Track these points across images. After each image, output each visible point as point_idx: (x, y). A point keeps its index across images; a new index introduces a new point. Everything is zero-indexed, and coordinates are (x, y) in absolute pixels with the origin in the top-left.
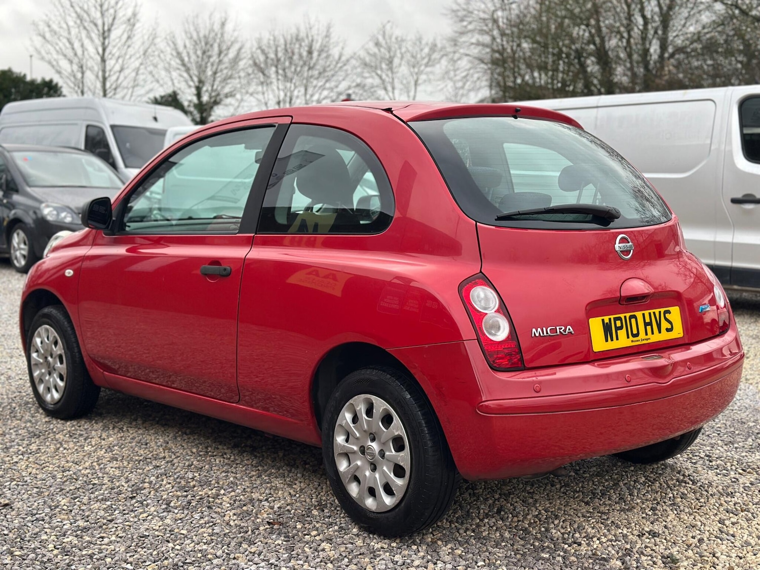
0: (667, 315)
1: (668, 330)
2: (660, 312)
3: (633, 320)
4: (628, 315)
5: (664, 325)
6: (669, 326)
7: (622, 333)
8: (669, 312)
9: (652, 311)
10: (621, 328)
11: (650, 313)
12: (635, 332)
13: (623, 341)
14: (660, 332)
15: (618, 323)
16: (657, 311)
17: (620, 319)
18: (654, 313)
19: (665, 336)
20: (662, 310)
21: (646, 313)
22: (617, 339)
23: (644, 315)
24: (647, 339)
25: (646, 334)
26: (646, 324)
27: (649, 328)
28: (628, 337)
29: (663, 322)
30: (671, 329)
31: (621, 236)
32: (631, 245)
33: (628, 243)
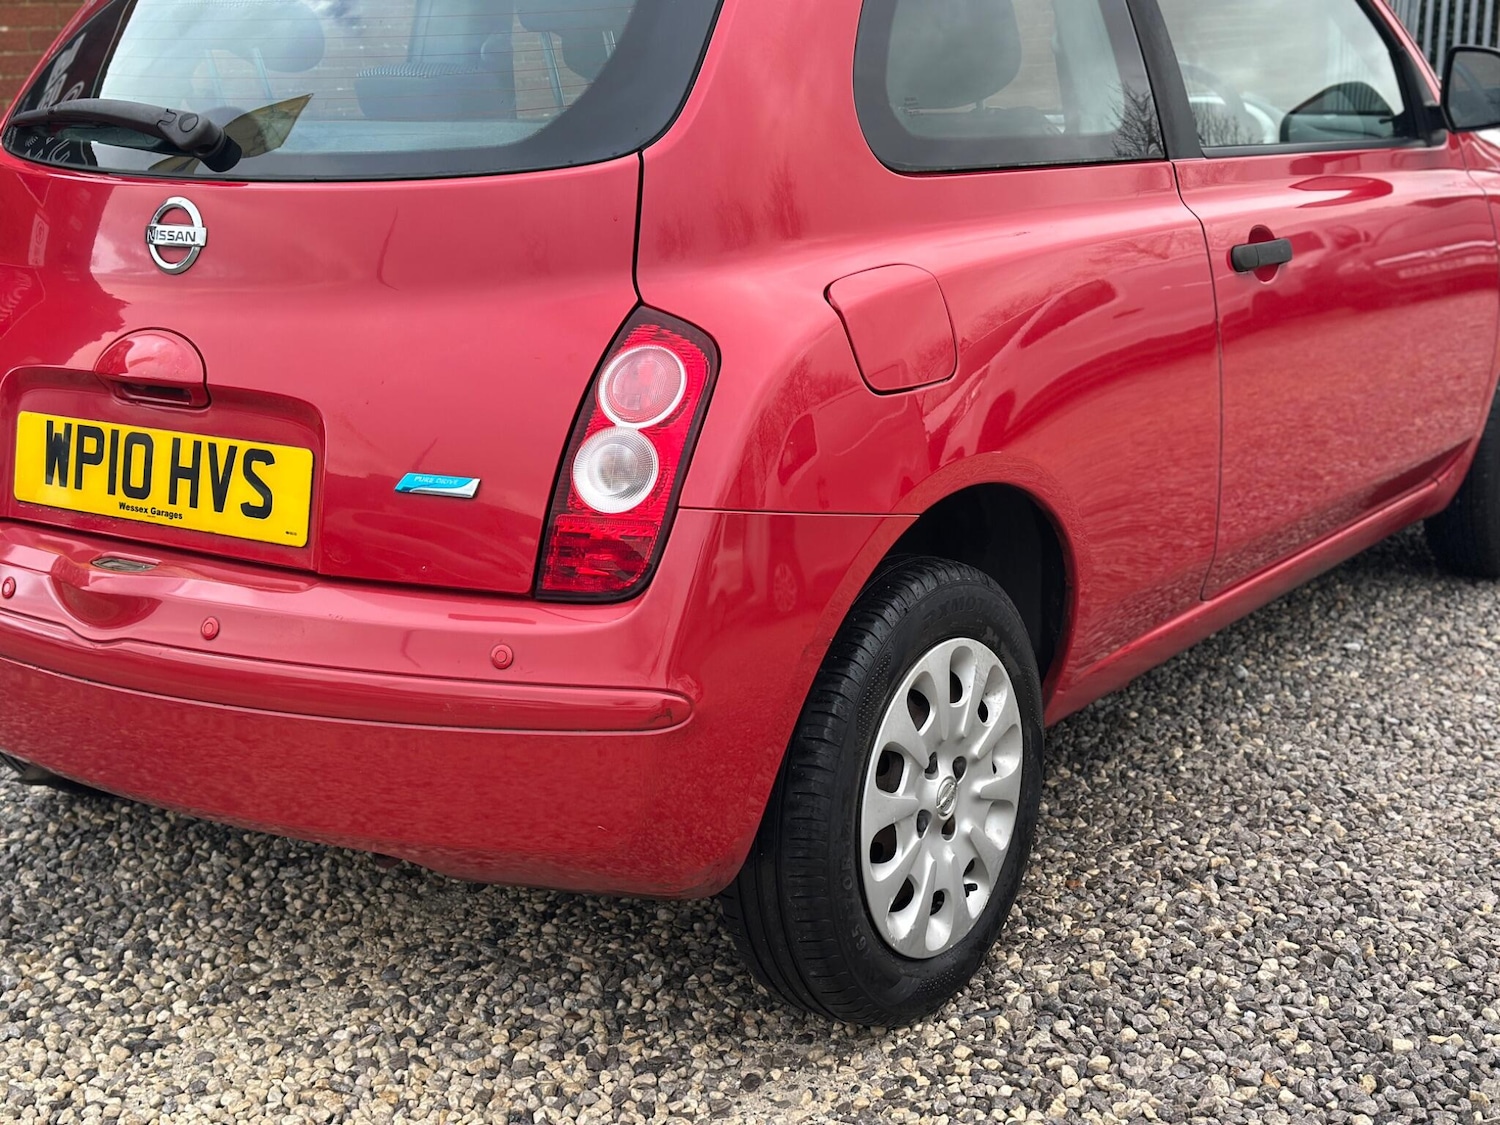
0: (258, 467)
1: (249, 510)
2: (232, 450)
3: (139, 451)
4: (125, 430)
5: (240, 491)
6: (257, 500)
7: (96, 476)
8: (268, 458)
9: (205, 440)
10: (96, 459)
11: (197, 446)
12: (137, 481)
13: (94, 495)
14: (219, 505)
15: (90, 446)
16: (223, 445)
17: (98, 434)
18: (213, 448)
19: (233, 523)
20: (244, 446)
21: (188, 440)
22: (78, 485)
23: (177, 443)
24: (172, 516)
25: (173, 500)
26: (177, 472)
27: (184, 485)
28: (112, 491)
29: (238, 481)
30: (263, 512)
31: (172, 201)
32: (198, 233)
33: (191, 224)
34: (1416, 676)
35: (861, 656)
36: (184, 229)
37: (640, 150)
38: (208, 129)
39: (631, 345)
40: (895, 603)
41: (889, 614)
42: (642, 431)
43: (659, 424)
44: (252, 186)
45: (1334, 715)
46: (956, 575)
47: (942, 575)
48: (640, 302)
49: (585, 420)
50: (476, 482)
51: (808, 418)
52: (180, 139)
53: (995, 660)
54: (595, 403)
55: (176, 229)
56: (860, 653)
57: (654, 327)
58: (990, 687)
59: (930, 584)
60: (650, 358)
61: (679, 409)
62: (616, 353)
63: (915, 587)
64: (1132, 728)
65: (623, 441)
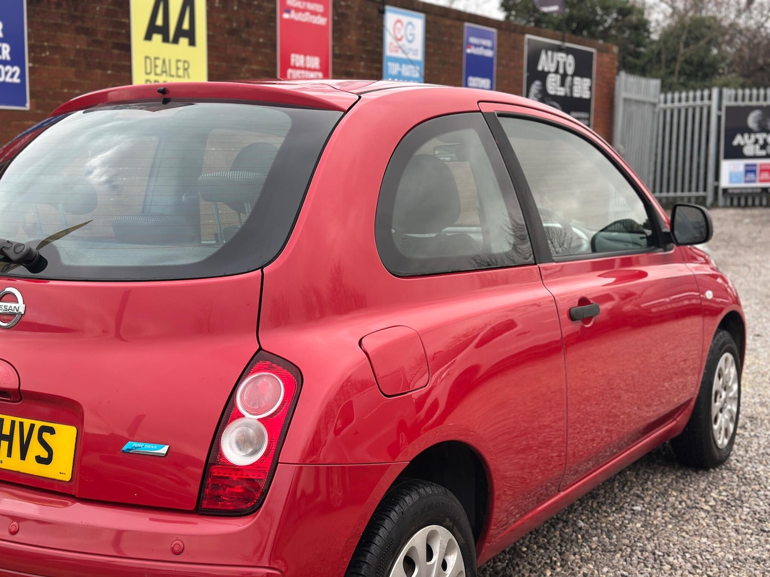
0: (46, 436)
1: (39, 460)
2: (32, 426)
5: (36, 449)
6: (45, 454)
8: (52, 431)
9: (18, 420)
11: (13, 423)
14: (23, 457)
16: (27, 423)
18: (21, 424)
19: (30, 467)
20: (39, 424)
21: (8, 420)
23: (2, 421)
27: (4, 444)
29: (34, 442)
30: (47, 461)
31: (8, 289)
32: (20, 306)
33: (17, 302)
34: (670, 526)
35: (377, 540)
36: (13, 305)
37: (262, 268)
38: (30, 252)
39: (255, 372)
40: (396, 509)
41: (393, 515)
42: (259, 420)
43: (269, 416)
44: (52, 283)
45: (629, 550)
46: (428, 490)
47: (421, 491)
48: (260, 349)
49: (229, 414)
50: (167, 447)
51: (351, 402)
52: (14, 257)
53: (451, 536)
54: (234, 404)
55: (9, 305)
56: (377, 538)
57: (268, 363)
58: (448, 550)
59: (415, 496)
60: (265, 380)
61: (279, 408)
62: (246, 377)
63: (407, 498)
64: (523, 557)
65: (248, 425)
